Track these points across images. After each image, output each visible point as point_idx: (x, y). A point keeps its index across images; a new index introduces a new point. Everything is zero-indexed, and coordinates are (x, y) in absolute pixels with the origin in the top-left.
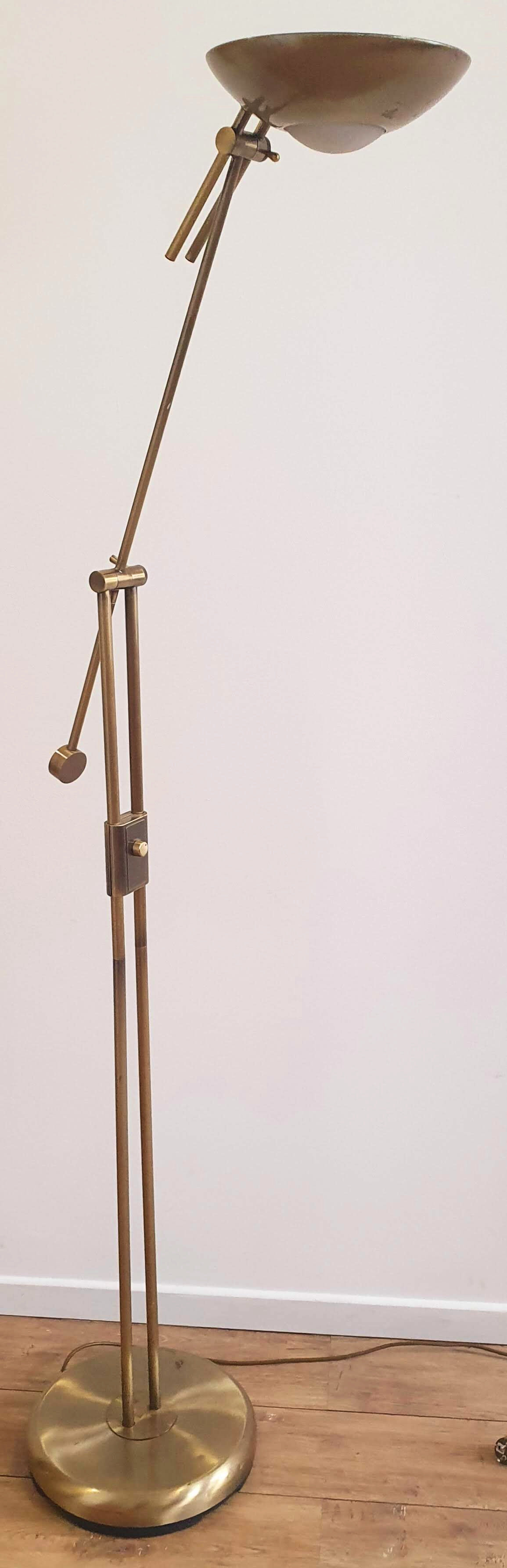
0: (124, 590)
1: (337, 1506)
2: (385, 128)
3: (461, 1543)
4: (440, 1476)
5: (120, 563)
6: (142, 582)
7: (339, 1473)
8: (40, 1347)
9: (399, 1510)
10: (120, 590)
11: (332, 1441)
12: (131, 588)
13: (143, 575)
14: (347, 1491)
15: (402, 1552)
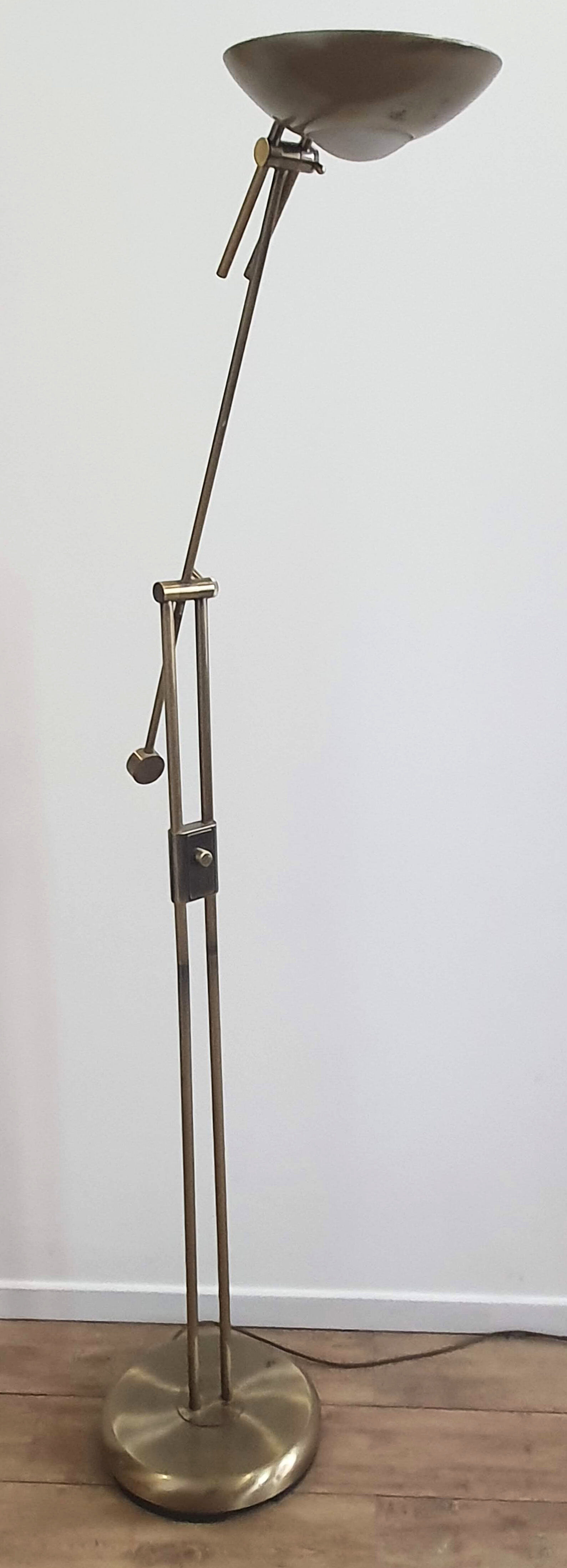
0: (193, 602)
1: (390, 1504)
2: (413, 135)
3: (513, 1536)
4: (489, 1469)
5: (188, 575)
6: (210, 594)
7: (392, 1470)
8: (92, 1350)
9: (451, 1505)
10: (187, 602)
11: (383, 1436)
12: (201, 599)
13: (212, 587)
14: (400, 1486)
15: (457, 1548)
